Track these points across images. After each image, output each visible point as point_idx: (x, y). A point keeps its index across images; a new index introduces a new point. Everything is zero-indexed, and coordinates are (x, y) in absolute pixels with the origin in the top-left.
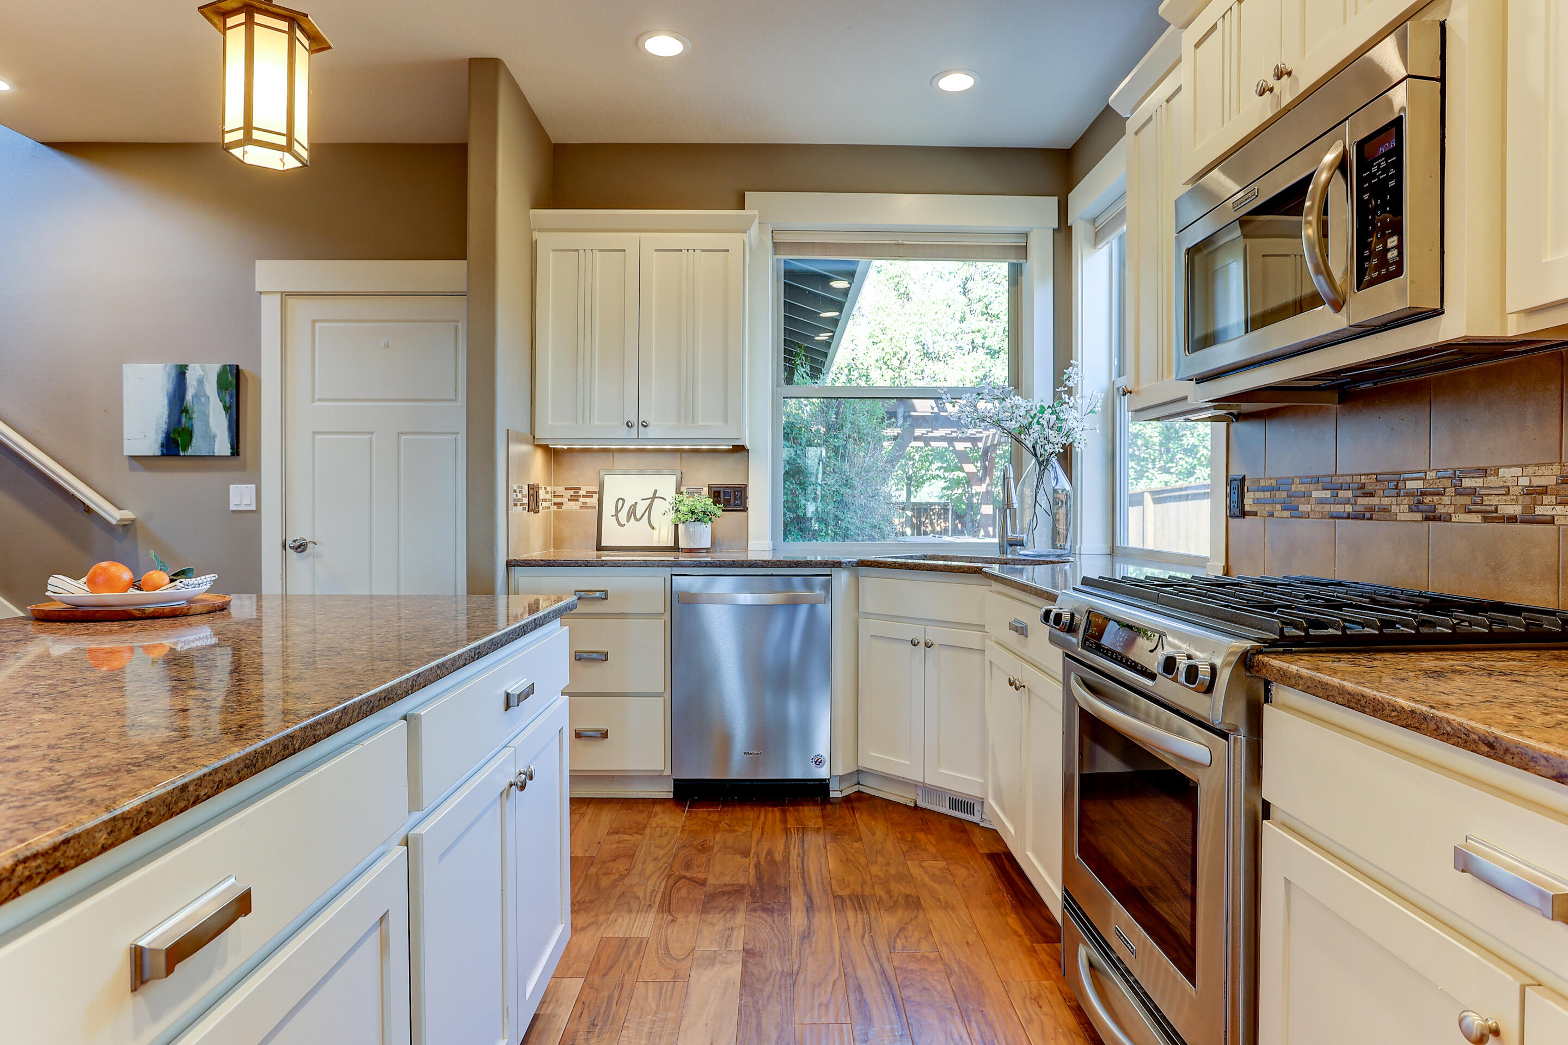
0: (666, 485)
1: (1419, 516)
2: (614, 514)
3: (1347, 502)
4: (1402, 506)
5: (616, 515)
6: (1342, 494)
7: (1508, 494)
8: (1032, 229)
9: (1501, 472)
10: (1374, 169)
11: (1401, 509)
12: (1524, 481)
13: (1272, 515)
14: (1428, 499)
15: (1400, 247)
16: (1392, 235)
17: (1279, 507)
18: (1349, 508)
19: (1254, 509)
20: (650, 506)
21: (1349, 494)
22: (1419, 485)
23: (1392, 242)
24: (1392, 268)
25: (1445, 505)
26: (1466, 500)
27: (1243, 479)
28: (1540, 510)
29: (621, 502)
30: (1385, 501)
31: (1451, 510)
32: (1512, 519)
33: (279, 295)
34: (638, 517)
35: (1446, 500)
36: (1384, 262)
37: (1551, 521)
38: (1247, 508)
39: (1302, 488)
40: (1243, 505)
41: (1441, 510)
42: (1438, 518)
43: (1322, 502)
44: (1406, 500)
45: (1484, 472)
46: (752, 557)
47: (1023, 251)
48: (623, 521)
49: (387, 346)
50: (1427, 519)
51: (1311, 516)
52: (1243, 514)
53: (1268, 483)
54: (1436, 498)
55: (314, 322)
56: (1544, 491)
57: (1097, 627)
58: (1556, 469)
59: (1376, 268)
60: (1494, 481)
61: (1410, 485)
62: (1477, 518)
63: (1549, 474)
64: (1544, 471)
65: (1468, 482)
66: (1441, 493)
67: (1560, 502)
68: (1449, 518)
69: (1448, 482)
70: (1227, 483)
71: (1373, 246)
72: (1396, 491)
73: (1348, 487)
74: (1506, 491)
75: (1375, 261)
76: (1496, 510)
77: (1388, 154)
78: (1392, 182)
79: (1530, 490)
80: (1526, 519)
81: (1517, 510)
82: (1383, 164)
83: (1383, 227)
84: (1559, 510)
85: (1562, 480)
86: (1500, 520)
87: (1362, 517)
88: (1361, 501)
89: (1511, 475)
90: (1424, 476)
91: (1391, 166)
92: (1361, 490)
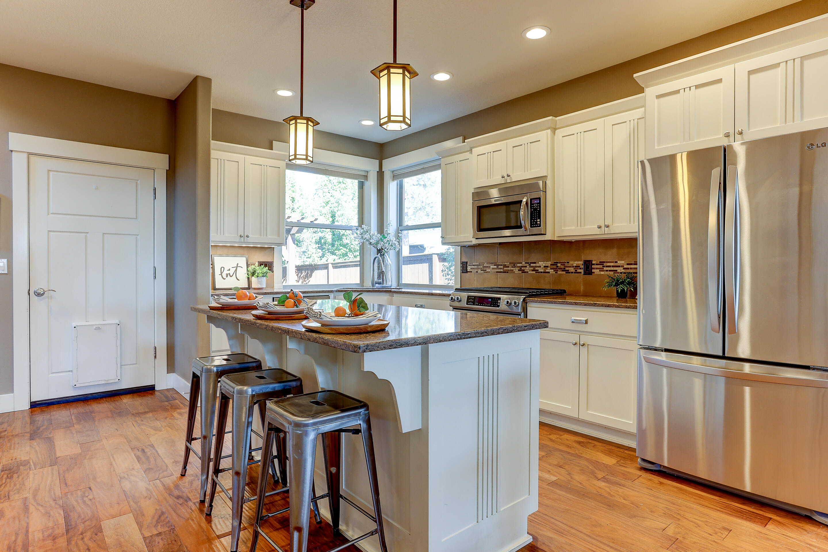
0: (242, 261)
1: (521, 272)
2: (220, 274)
3: (501, 269)
5: (221, 274)
6: (500, 267)
8: (370, 171)
9: (539, 263)
10: (534, 205)
11: (516, 270)
12: (544, 265)
13: (477, 272)
14: (523, 268)
15: (540, 221)
16: (538, 219)
17: (480, 270)
18: (502, 270)
19: (471, 270)
20: (236, 270)
21: (502, 267)
22: (521, 265)
23: (538, 220)
24: (538, 225)
25: (527, 269)
26: (532, 269)
27: (467, 263)
28: (547, 271)
29: (223, 269)
30: (512, 269)
31: (528, 271)
32: (541, 272)
33: (26, 155)
34: (231, 275)
35: (527, 268)
36: (536, 223)
37: (549, 272)
38: (468, 270)
39: (487, 265)
40: (467, 270)
41: (526, 271)
42: (525, 272)
43: (493, 269)
44: (517, 268)
45: (535, 263)
46: (275, 291)
47: (366, 177)
48: (225, 277)
49: (97, 188)
50: (522, 272)
51: (490, 272)
52: (467, 272)
53: (476, 264)
54: (525, 268)
55: (49, 171)
56: (548, 267)
57: (472, 299)
58: (550, 263)
59: (534, 224)
60: (537, 265)
61: (518, 265)
62: (534, 272)
63: (549, 264)
64: (548, 263)
65: (532, 265)
66: (526, 267)
67: (551, 269)
68: (528, 272)
69: (528, 264)
70: (461, 264)
71: (534, 220)
72: (514, 266)
73: (501, 265)
74: (540, 267)
75: (534, 223)
76: (538, 270)
77: (537, 203)
78: (538, 209)
79: (545, 267)
80: (544, 272)
81: (543, 271)
82: (536, 205)
83: (537, 217)
84: (551, 270)
85: (551, 265)
86: (539, 272)
87: (505, 272)
88: (505, 268)
89: (541, 263)
90: (522, 263)
91: (538, 206)
92: (505, 266)
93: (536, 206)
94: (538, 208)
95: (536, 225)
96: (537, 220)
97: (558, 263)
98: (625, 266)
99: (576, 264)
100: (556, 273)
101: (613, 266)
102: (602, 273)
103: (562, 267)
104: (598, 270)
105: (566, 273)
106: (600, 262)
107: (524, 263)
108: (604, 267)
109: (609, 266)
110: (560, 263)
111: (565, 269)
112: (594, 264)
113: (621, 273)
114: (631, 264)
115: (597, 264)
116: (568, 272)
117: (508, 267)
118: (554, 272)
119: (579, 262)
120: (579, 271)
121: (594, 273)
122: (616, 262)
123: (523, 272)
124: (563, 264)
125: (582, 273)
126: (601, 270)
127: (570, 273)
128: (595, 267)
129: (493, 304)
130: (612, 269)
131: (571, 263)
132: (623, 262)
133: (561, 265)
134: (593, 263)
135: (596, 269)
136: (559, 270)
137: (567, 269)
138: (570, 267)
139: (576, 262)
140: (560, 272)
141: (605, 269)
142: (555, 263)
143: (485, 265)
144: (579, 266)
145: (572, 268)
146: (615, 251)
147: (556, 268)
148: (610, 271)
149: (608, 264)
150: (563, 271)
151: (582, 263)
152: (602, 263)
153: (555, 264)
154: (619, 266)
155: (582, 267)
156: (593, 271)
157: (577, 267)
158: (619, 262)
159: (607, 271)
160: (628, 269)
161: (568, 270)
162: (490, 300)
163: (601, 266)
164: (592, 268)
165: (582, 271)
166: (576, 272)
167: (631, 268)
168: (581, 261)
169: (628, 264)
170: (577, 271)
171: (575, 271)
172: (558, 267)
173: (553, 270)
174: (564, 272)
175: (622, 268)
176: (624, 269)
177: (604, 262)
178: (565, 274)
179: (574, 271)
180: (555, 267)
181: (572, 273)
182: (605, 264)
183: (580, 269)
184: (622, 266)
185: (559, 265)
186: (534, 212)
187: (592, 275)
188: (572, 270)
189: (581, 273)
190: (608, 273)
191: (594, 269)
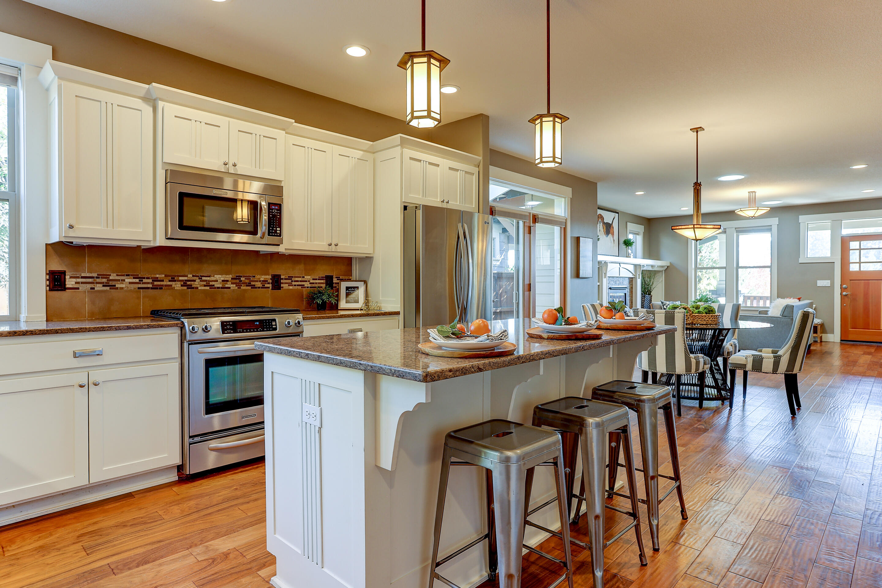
1: (185, 288)
3: (147, 283)
4: (177, 285)
6: (145, 280)
7: (217, 282)
9: (215, 276)
10: (274, 211)
11: (177, 286)
12: (222, 279)
13: (92, 289)
14: (189, 283)
15: (280, 231)
16: (278, 227)
18: (150, 286)
19: (75, 286)
21: (150, 281)
22: (186, 278)
23: (278, 229)
24: (278, 234)
26: (205, 283)
27: (64, 273)
28: (227, 286)
31: (198, 286)
32: (218, 288)
35: (196, 283)
36: (276, 232)
37: (229, 288)
38: (68, 286)
39: (117, 278)
40: (64, 285)
41: (193, 286)
43: (131, 283)
44: (179, 283)
45: (208, 276)
50: (188, 288)
52: (65, 289)
53: (87, 274)
54: (192, 283)
56: (227, 281)
57: (231, 325)
58: (231, 276)
59: (273, 233)
60: (212, 278)
61: (181, 278)
62: (208, 288)
63: (229, 277)
64: (227, 276)
65: (204, 278)
66: (195, 281)
67: (232, 283)
68: (197, 288)
69: (198, 278)
70: (47, 274)
71: (273, 228)
72: (173, 280)
73: (148, 278)
74: (217, 281)
75: (273, 231)
76: (214, 285)
77: (277, 210)
78: (278, 217)
79: (223, 281)
80: (222, 288)
81: (221, 286)
82: (276, 211)
83: (276, 225)
84: (232, 285)
85: (232, 279)
86: (215, 288)
87: (157, 288)
88: (156, 283)
89: (218, 277)
90: (187, 276)
91: (278, 213)
92: (156, 280)
93: (276, 213)
94: (278, 215)
95: (276, 234)
96: (276, 229)
97: (241, 277)
98: (311, 281)
99: (264, 278)
100: (238, 288)
101: (301, 281)
102: (291, 287)
103: (247, 281)
104: (287, 285)
105: (252, 288)
106: (289, 277)
107: (191, 276)
108: (292, 281)
109: (297, 281)
110: (244, 277)
111: (250, 283)
112: (283, 279)
113: (308, 287)
114: (316, 279)
115: (285, 279)
116: (253, 287)
117: (163, 281)
118: (237, 287)
119: (267, 277)
120: (267, 285)
121: (283, 287)
122: (303, 277)
123: (190, 287)
124: (248, 277)
125: (271, 288)
126: (290, 285)
127: (256, 288)
128: (284, 282)
129: (267, 328)
130: (300, 283)
131: (258, 277)
132: (309, 277)
133: (245, 279)
134: (281, 278)
135: (286, 283)
136: (243, 285)
137: (253, 283)
138: (257, 281)
139: (263, 277)
140: (243, 287)
141: (294, 283)
142: (237, 276)
143: (111, 278)
144: (267, 281)
145: (259, 283)
146: (302, 266)
147: (238, 283)
148: (298, 285)
149: (296, 279)
150: (247, 286)
151: (270, 277)
152: (290, 278)
153: (238, 278)
154: (306, 281)
155: (271, 281)
156: (282, 285)
157: (265, 281)
158: (305, 277)
159: (295, 285)
160: (313, 283)
161: (254, 285)
162: (258, 323)
163: (290, 281)
164: (281, 283)
165: (270, 286)
166: (263, 287)
167: (316, 283)
168: (269, 275)
169: (313, 279)
170: (264, 285)
171: (263, 285)
172: (241, 281)
173: (235, 285)
174: (250, 288)
175: (309, 283)
176: (310, 283)
177: (292, 277)
178: (250, 290)
179: (261, 286)
180: (237, 281)
181: (259, 288)
182: (293, 279)
183: (268, 283)
184: (309, 281)
185: (243, 279)
186: (273, 219)
187: (280, 290)
188: (259, 284)
189: (269, 288)
190: (296, 287)
191: (283, 283)
